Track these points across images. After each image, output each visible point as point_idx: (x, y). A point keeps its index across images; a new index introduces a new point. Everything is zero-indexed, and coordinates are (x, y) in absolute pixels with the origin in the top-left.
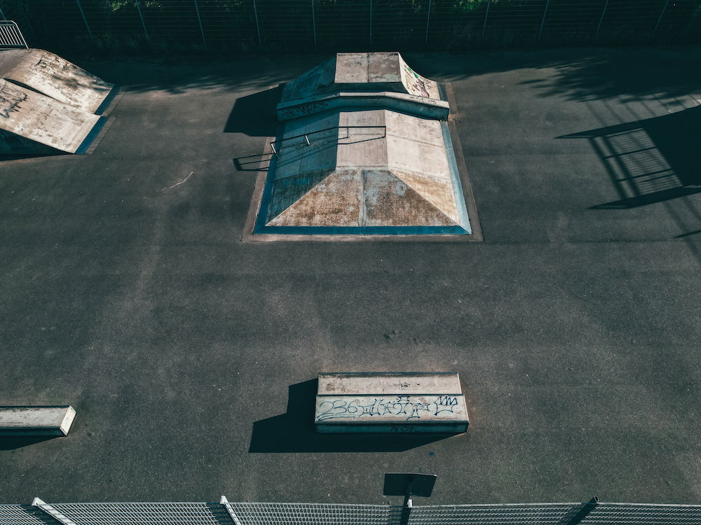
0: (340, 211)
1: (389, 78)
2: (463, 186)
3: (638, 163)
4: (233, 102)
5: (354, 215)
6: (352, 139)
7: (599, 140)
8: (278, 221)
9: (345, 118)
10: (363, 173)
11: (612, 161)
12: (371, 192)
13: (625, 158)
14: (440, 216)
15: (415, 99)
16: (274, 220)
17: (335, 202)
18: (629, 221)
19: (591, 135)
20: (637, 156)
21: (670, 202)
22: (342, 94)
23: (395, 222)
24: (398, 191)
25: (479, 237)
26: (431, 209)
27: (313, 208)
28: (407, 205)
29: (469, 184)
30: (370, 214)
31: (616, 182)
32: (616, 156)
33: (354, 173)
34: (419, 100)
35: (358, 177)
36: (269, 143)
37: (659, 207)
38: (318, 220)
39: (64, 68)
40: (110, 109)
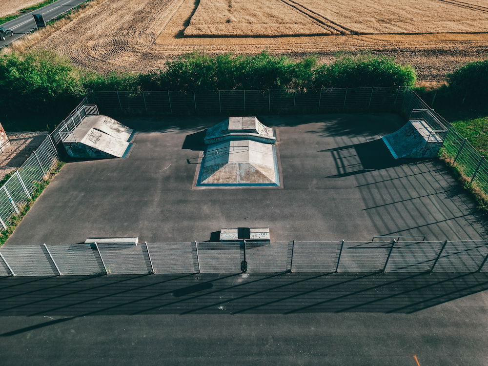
0: (230, 178)
1: (251, 128)
2: (278, 169)
3: (348, 161)
4: (185, 137)
5: (235, 179)
6: (235, 152)
7: (335, 152)
8: (205, 182)
9: (232, 143)
10: (239, 164)
11: (338, 161)
12: (241, 171)
13: (344, 160)
14: (268, 180)
15: (261, 136)
16: (204, 182)
17: (228, 175)
18: (340, 182)
19: (332, 150)
20: (349, 158)
21: (357, 175)
22: (231, 134)
23: (251, 182)
24: (252, 170)
25: (282, 187)
26: (265, 177)
27: (219, 177)
28: (256, 176)
29: (281, 169)
30: (241, 179)
31: (338, 168)
32: (340, 158)
33: (235, 164)
34: (263, 136)
35: (237, 165)
36: (201, 153)
37: (352, 177)
38: (221, 181)
39: (114, 123)
40: (133, 140)
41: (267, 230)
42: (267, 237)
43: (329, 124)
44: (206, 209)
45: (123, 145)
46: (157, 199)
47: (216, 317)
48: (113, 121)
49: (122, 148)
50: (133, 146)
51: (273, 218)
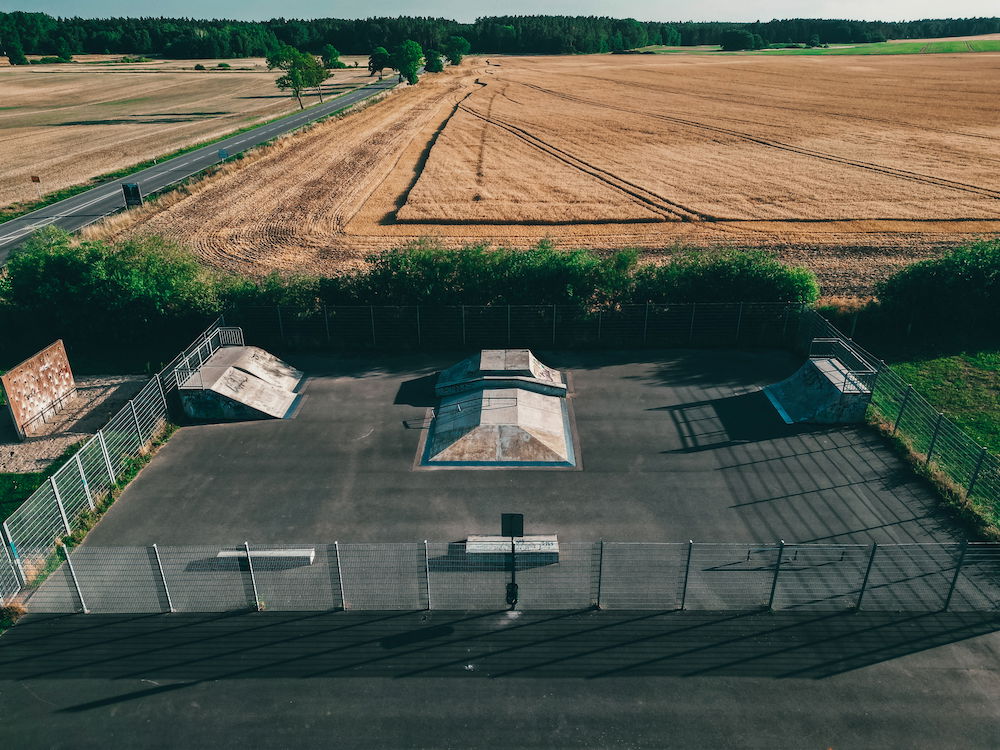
0: (483, 451)
1: (521, 367)
2: (572, 439)
3: (702, 426)
4: (400, 384)
5: (493, 454)
6: (493, 407)
7: (677, 412)
8: (438, 458)
9: (486, 393)
10: (500, 427)
11: (683, 426)
12: (505, 439)
13: (694, 425)
14: (554, 455)
15: (540, 382)
16: (435, 457)
17: (480, 445)
18: (687, 460)
19: (671, 409)
20: (703, 422)
21: (718, 450)
22: (485, 377)
23: (521, 458)
24: (525, 439)
25: (581, 469)
26: (547, 450)
27: (463, 450)
28: (531, 448)
29: (577, 438)
30: (504, 453)
31: (683, 438)
32: (687, 423)
33: (493, 427)
34: (543, 383)
35: (496, 430)
36: (429, 412)
37: (710, 453)
38: (466, 457)
39: (270, 360)
40: (303, 389)
41: (555, 538)
42: (555, 548)
43: (663, 365)
44: (439, 503)
45: (285, 397)
46: (348, 485)
47: (460, 682)
48: (268, 356)
49: (283, 402)
50: (304, 399)
51: (563, 520)
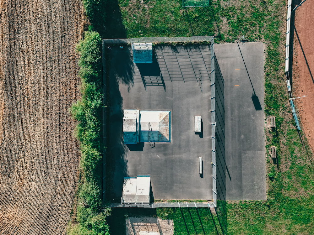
0: (166, 130)
12: (163, 125)
14: (167, 115)
16: (168, 140)
23: (168, 122)
24: (163, 121)
25: (171, 110)
27: (166, 134)
28: (166, 120)
30: (167, 125)
33: (159, 128)
